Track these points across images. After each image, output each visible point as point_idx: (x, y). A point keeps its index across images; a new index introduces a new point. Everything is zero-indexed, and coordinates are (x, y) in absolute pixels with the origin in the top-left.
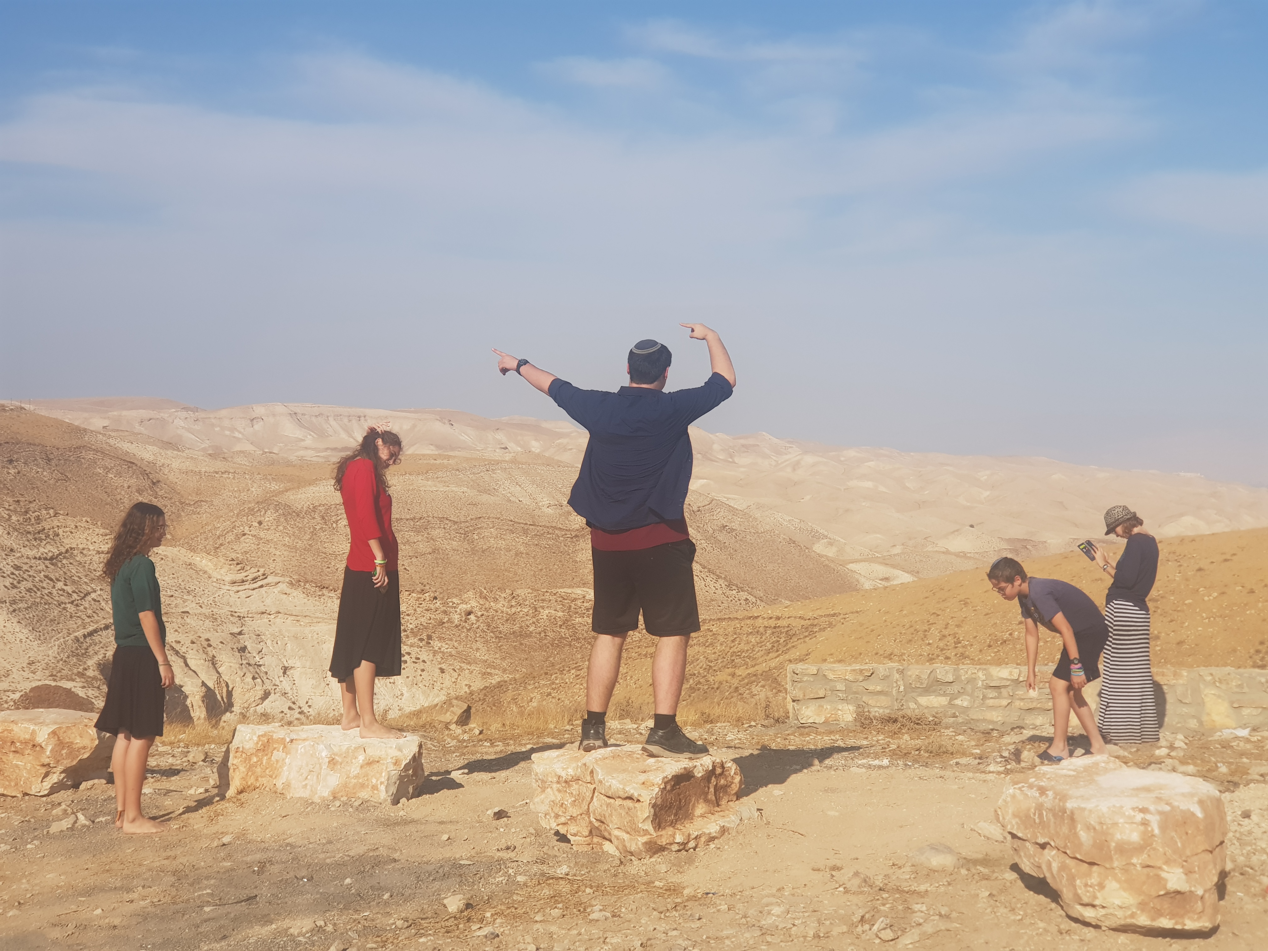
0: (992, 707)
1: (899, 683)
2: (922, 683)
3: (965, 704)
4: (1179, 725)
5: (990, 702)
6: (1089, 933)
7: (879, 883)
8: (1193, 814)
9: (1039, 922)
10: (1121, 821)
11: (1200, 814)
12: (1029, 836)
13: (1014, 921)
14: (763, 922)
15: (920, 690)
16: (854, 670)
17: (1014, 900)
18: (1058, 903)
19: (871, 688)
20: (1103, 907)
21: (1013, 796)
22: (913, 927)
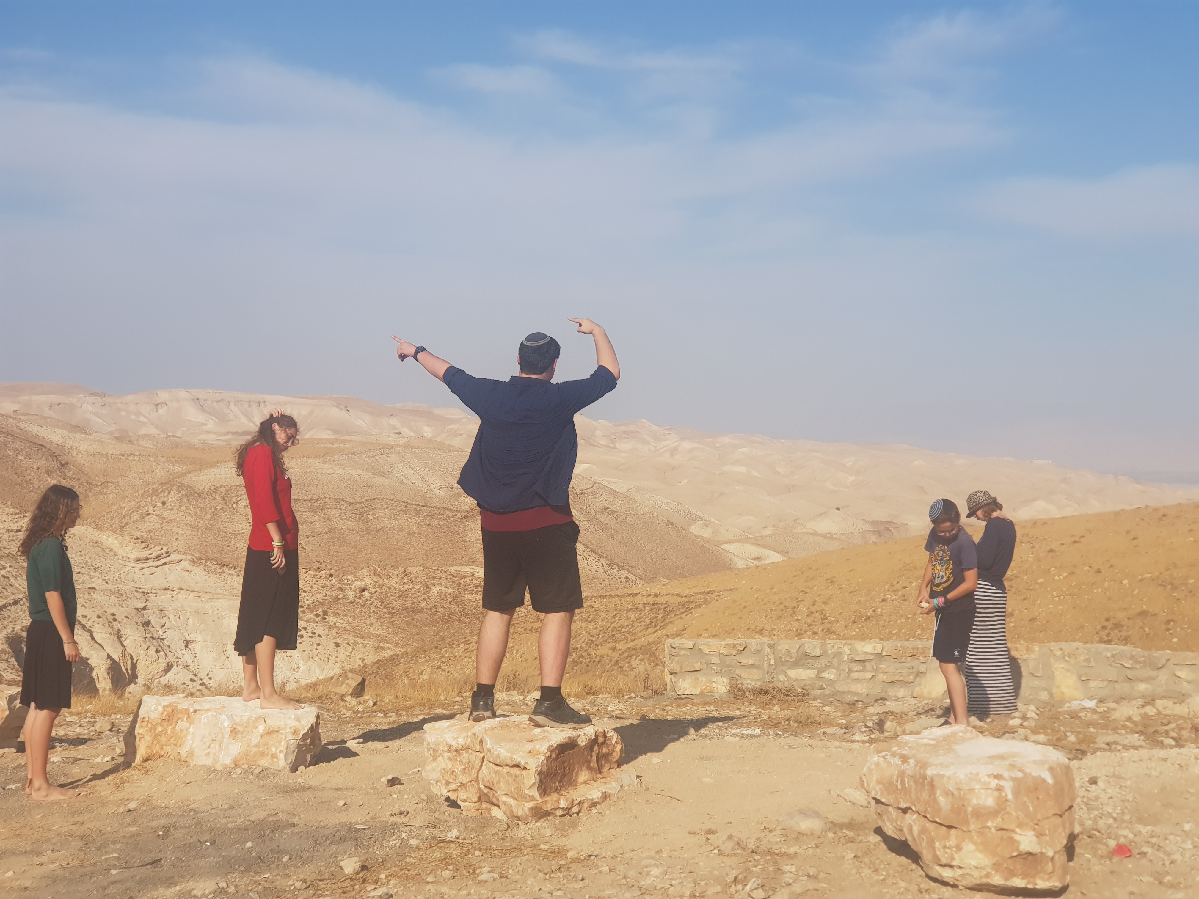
0: (858, 680)
1: (769, 657)
2: (791, 658)
3: (832, 677)
4: (1031, 697)
5: (855, 675)
6: (947, 892)
7: (751, 845)
8: (1044, 781)
9: (901, 882)
10: (977, 787)
11: (1050, 781)
12: (892, 801)
13: (877, 881)
14: (643, 883)
15: (789, 663)
16: (728, 645)
17: (877, 861)
18: (918, 864)
19: (744, 661)
20: (961, 868)
21: (877, 764)
22: (783, 886)
